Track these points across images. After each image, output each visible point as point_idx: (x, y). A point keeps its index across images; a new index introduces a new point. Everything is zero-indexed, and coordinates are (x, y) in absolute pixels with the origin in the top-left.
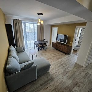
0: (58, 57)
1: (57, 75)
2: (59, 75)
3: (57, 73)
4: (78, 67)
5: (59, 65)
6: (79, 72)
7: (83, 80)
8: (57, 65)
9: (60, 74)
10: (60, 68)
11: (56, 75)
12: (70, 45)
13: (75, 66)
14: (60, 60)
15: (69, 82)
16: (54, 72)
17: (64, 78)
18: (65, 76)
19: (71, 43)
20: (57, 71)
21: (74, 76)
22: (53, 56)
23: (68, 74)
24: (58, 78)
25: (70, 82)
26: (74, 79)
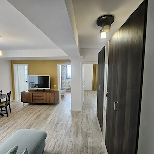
0: (44, 115)
1: (60, 143)
2: (63, 140)
3: (59, 140)
4: (77, 115)
5: (53, 127)
6: (80, 119)
7: (88, 125)
8: (51, 128)
9: (64, 138)
10: (58, 130)
11: (59, 146)
12: (55, 90)
13: (73, 115)
14: (50, 118)
15: (80, 140)
16: (54, 143)
17: (72, 140)
18: (72, 136)
19: (55, 86)
20: (56, 138)
21: (79, 128)
22: (34, 118)
23: (73, 130)
24: (65, 146)
25: (81, 138)
26: (82, 130)
